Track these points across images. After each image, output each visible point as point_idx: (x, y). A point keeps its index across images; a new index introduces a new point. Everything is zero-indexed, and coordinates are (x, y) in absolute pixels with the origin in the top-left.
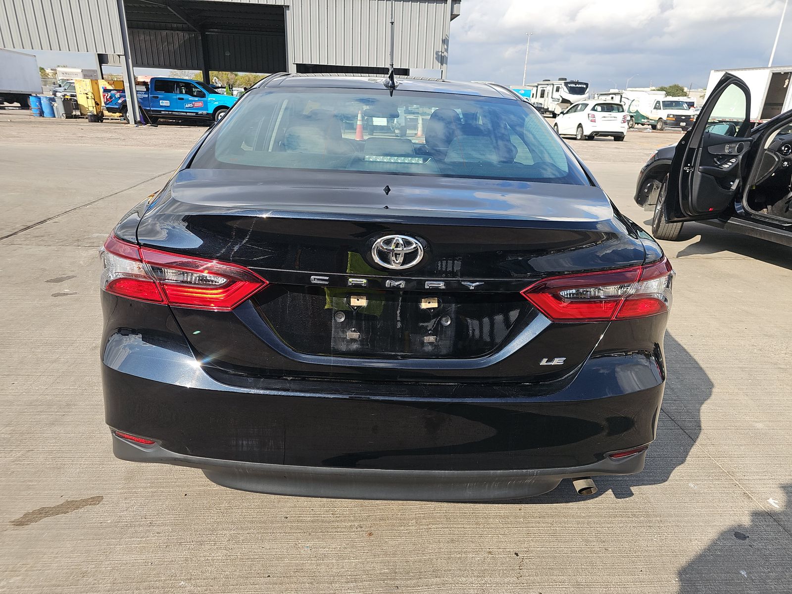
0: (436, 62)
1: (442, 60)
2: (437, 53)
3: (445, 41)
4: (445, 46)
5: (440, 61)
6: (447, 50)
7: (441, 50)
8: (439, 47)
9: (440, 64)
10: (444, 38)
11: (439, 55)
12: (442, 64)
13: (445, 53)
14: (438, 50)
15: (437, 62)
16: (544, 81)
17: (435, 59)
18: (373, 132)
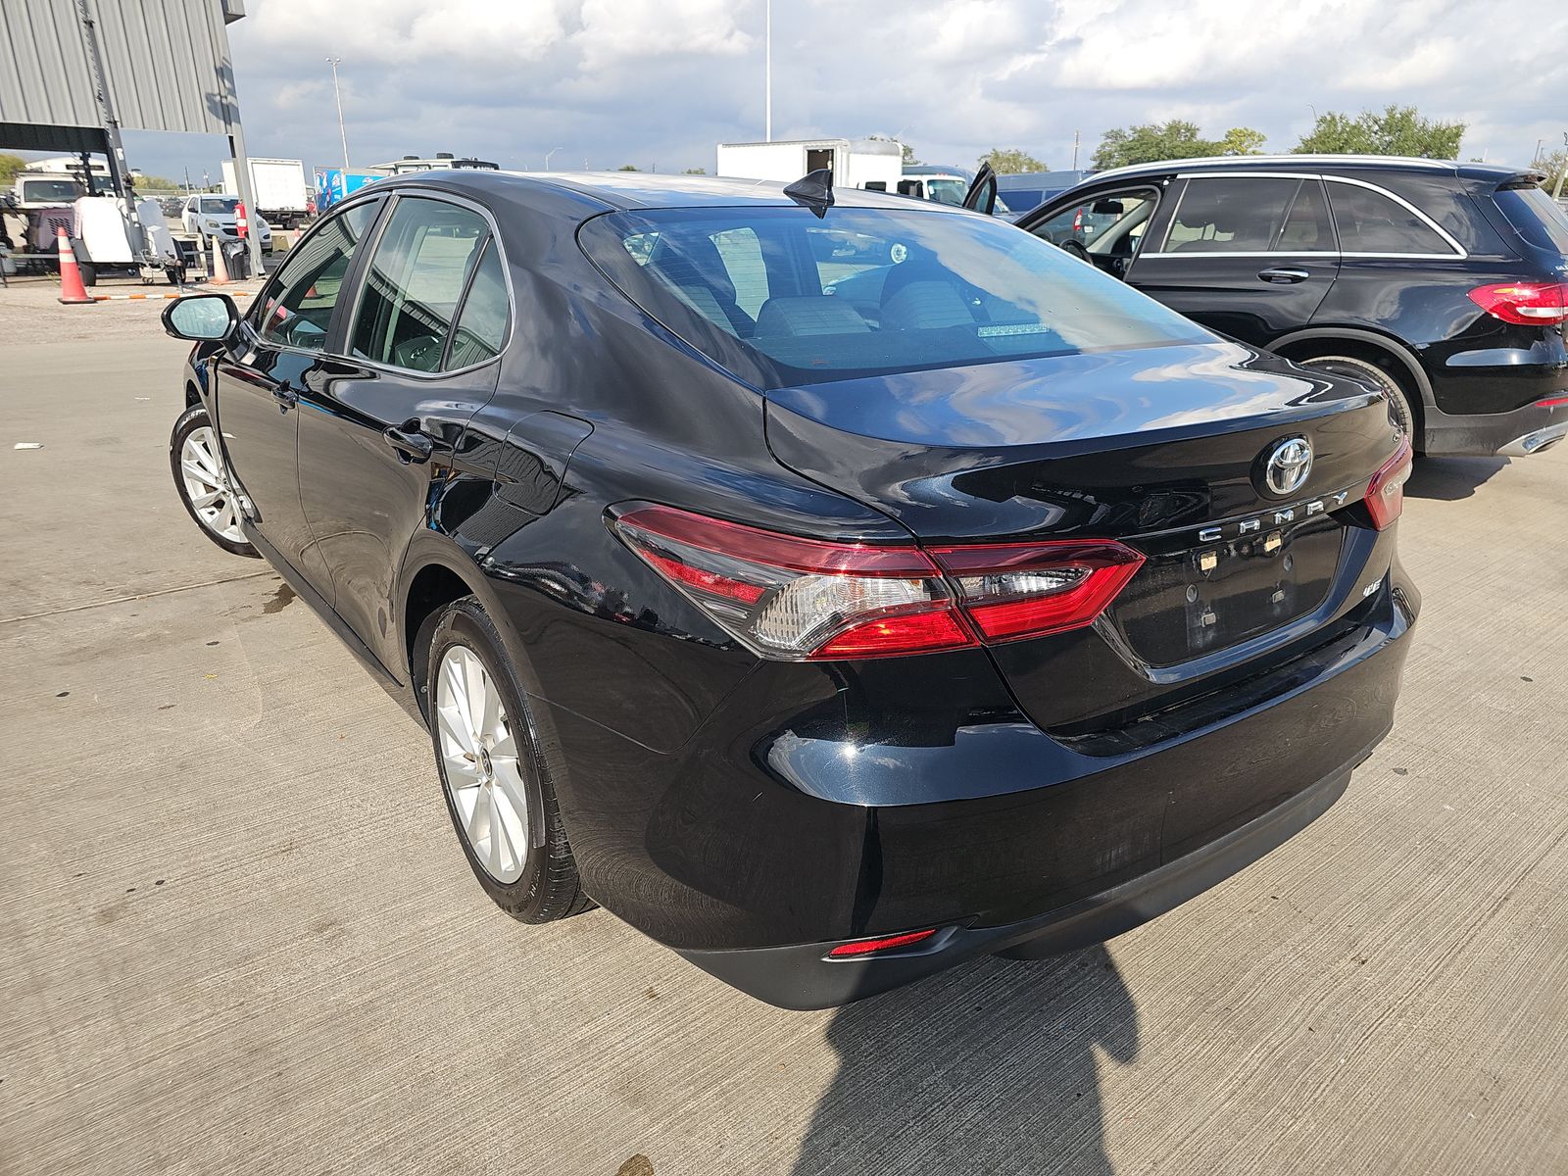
0: (212, 119)
1: (228, 114)
2: (209, 97)
3: (223, 72)
4: (226, 82)
5: (222, 117)
6: (232, 92)
7: (216, 91)
8: (213, 84)
9: (222, 122)
10: (218, 66)
11: (214, 102)
12: (228, 121)
13: (229, 97)
14: (210, 91)
15: (215, 118)
16: (406, 158)
17: (206, 110)
18: (96, 278)
